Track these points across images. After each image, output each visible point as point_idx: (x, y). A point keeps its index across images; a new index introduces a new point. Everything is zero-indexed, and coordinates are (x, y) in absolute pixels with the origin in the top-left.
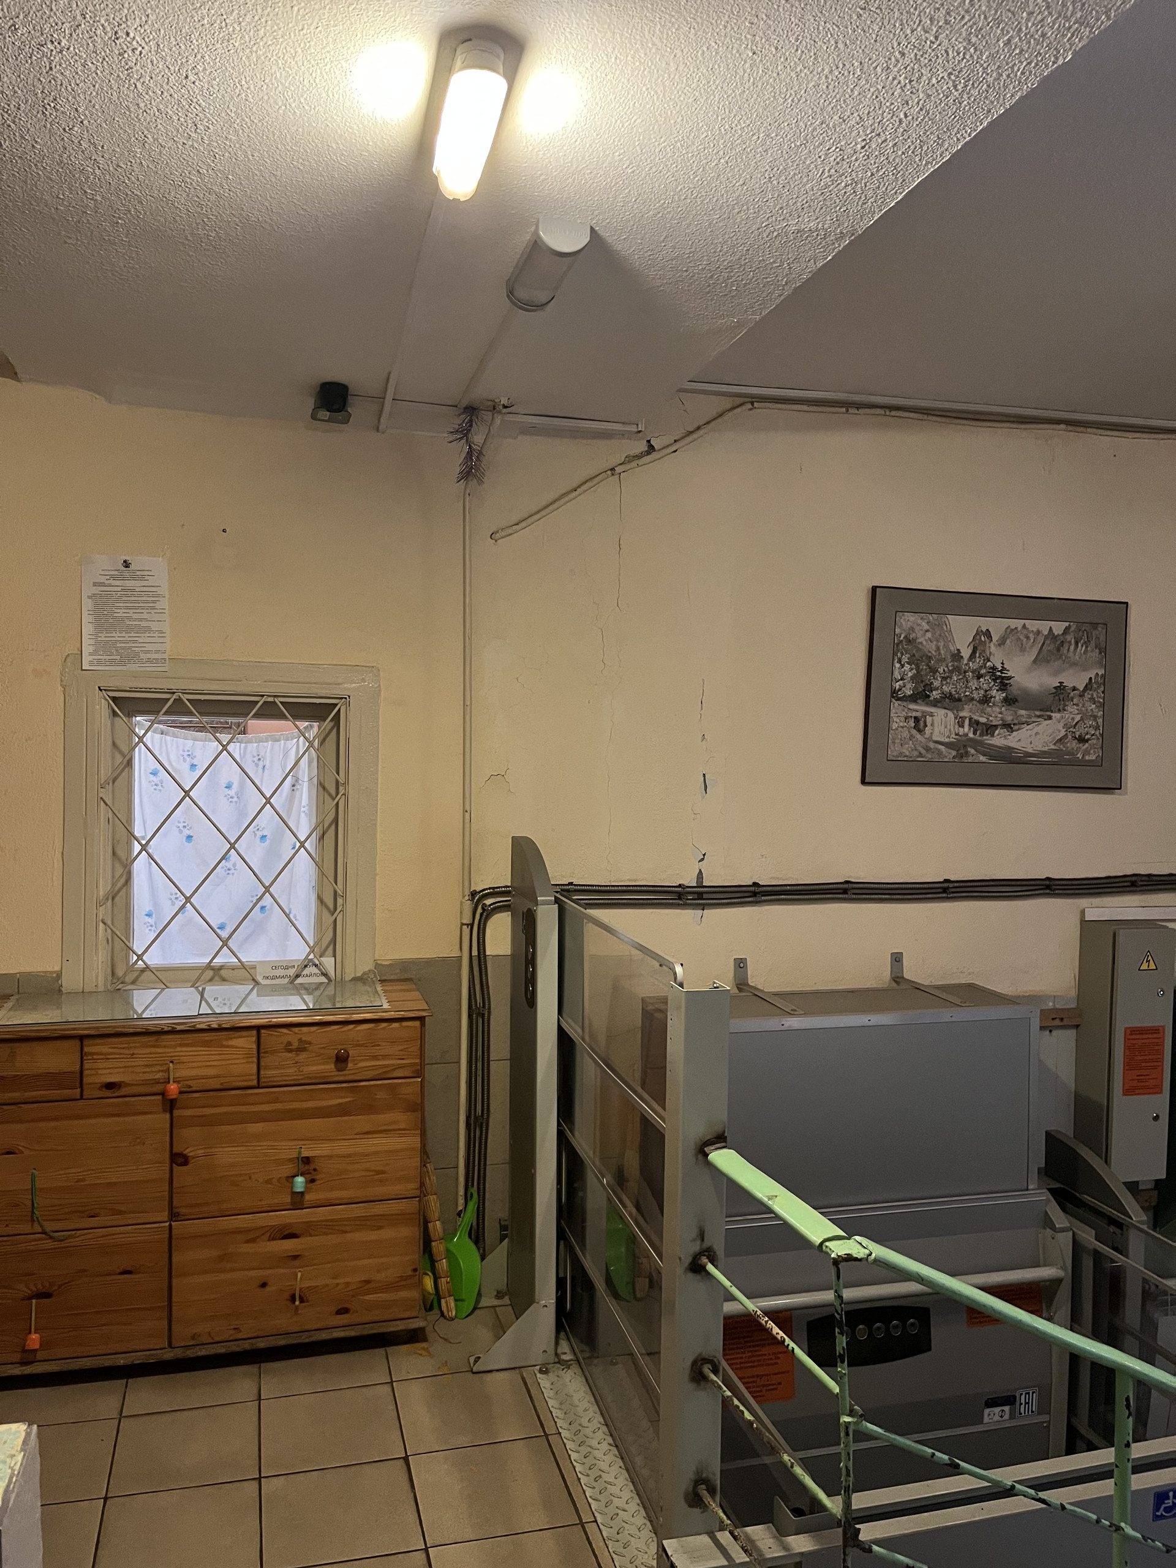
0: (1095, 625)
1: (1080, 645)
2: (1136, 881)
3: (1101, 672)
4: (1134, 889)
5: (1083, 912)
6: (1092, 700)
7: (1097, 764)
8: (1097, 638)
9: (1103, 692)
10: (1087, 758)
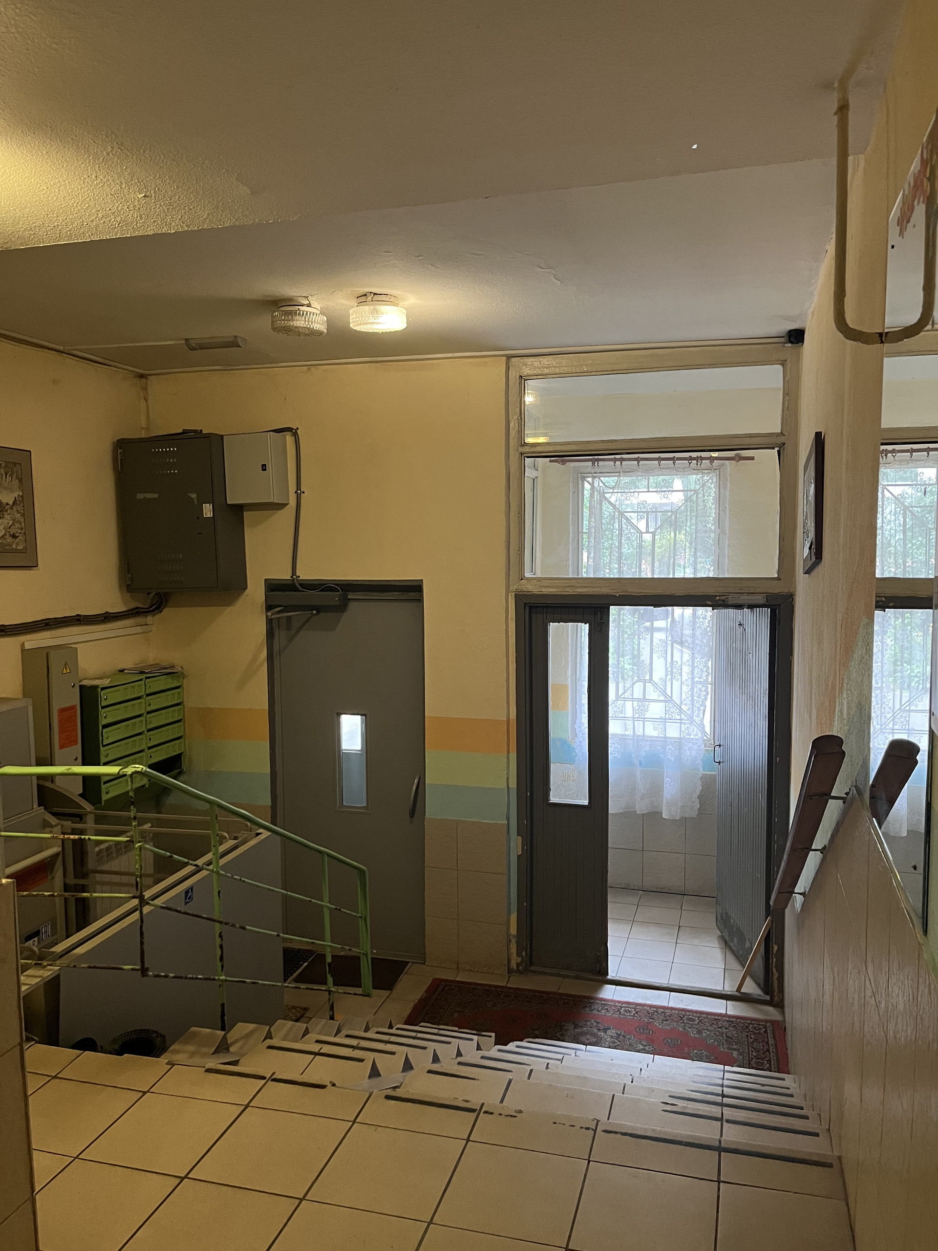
0: (15, 464)
1: (8, 476)
2: (49, 623)
3: (21, 494)
4: (48, 627)
5: (23, 644)
6: (18, 512)
7: (23, 551)
8: (17, 472)
9: (23, 506)
10: (18, 548)
